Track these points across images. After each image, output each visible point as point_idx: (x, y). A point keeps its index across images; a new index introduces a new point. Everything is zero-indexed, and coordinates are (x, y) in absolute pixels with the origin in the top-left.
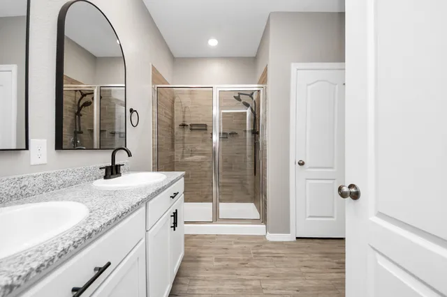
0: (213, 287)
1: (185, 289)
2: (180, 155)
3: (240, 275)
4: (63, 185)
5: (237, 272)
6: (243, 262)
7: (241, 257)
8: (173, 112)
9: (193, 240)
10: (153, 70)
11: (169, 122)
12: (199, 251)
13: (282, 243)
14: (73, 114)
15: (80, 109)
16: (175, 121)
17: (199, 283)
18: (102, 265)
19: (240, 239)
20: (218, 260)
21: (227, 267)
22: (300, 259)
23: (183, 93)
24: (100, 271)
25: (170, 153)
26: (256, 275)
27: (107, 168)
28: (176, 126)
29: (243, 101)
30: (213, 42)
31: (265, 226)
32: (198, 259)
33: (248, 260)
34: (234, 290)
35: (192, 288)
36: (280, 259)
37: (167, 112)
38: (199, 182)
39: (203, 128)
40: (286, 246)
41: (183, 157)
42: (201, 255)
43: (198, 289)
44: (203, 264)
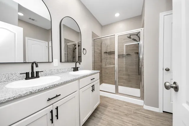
0: (110, 119)
1: (99, 116)
2: (104, 65)
3: (123, 119)
4: (62, 72)
5: (122, 117)
6: (127, 114)
7: (126, 112)
8: (101, 48)
9: (107, 99)
10: (92, 33)
11: (99, 52)
12: (108, 104)
13: (152, 112)
14: (72, 52)
15: (74, 50)
16: (102, 51)
17: (104, 115)
18: (58, 95)
19: (128, 104)
20: (114, 109)
21: (118, 114)
22: (163, 123)
23: (106, 39)
24: (57, 96)
25: (101, 64)
26: (132, 122)
27: (74, 68)
28: (103, 53)
29: (132, 38)
30: (117, 15)
31: (143, 101)
32: (106, 106)
33: (129, 114)
34: (119, 124)
35: (101, 116)
36: (148, 119)
37: (98, 48)
38: (112, 76)
39: (113, 53)
40: (155, 114)
41: (106, 65)
42: (108, 106)
43: (103, 118)
44: (108, 109)
